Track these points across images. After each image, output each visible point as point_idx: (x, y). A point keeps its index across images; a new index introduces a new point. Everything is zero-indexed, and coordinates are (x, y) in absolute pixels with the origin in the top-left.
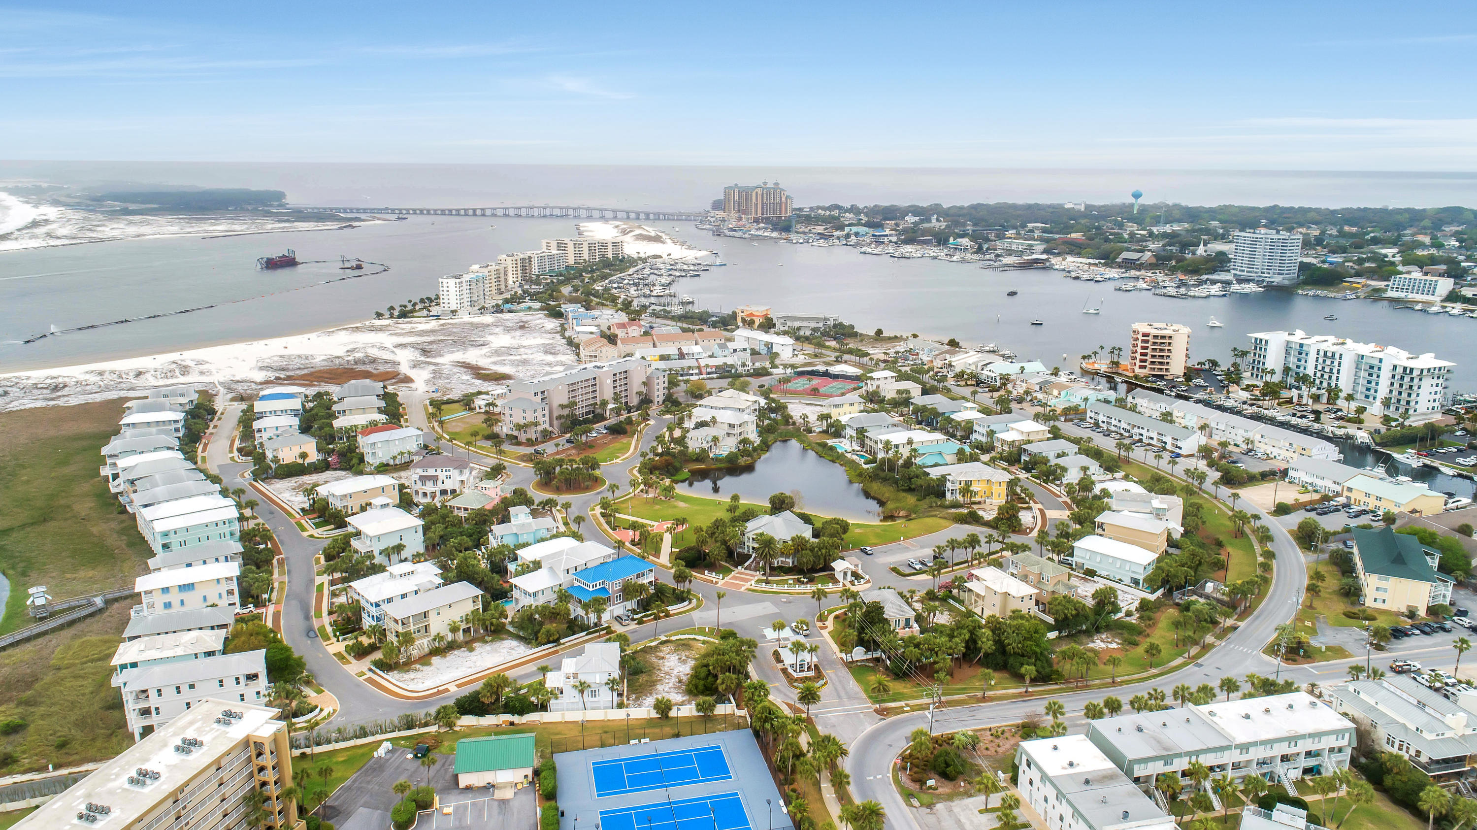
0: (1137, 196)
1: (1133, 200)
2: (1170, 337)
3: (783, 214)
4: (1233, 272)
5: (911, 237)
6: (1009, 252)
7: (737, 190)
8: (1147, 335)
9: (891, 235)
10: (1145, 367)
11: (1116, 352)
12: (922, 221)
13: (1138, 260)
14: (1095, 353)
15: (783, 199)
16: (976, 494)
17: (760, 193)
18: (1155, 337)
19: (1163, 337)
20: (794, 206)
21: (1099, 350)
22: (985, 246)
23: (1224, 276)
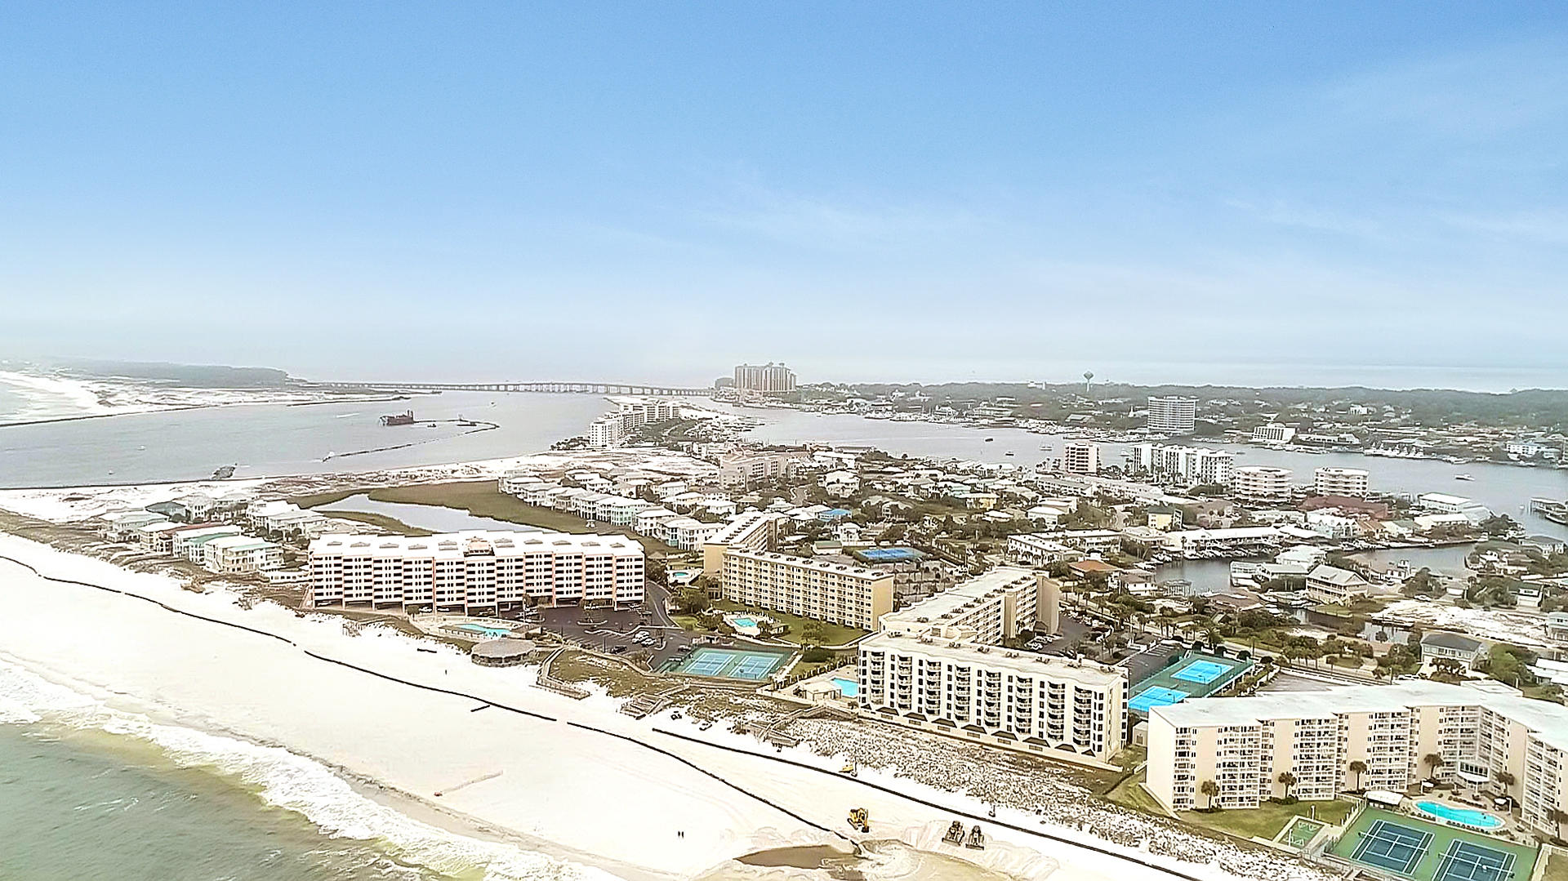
0: (1089, 376)
1: (1086, 381)
2: (1087, 450)
3: (788, 390)
4: (1149, 427)
5: (901, 407)
6: (984, 417)
7: (746, 369)
8: (1074, 449)
9: (887, 405)
10: (1074, 468)
11: (1057, 462)
12: (908, 396)
13: (1082, 420)
14: (1044, 463)
15: (788, 377)
16: (982, 504)
17: (769, 372)
18: (1079, 449)
19: (1083, 450)
20: (797, 385)
21: (1047, 461)
22: (965, 413)
23: (1143, 431)
